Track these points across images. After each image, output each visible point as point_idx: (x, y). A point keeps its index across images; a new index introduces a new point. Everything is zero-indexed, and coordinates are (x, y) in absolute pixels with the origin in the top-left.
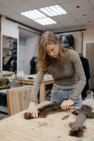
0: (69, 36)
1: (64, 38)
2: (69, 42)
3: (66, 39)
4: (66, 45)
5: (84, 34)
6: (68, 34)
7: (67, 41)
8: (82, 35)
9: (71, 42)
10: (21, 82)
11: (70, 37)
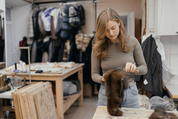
0: (79, 7)
1: (71, 9)
2: (79, 16)
3: (75, 12)
4: (76, 19)
5: (97, 4)
6: (77, 4)
7: (76, 14)
8: (94, 5)
9: (82, 15)
10: (25, 78)
11: (80, 9)
